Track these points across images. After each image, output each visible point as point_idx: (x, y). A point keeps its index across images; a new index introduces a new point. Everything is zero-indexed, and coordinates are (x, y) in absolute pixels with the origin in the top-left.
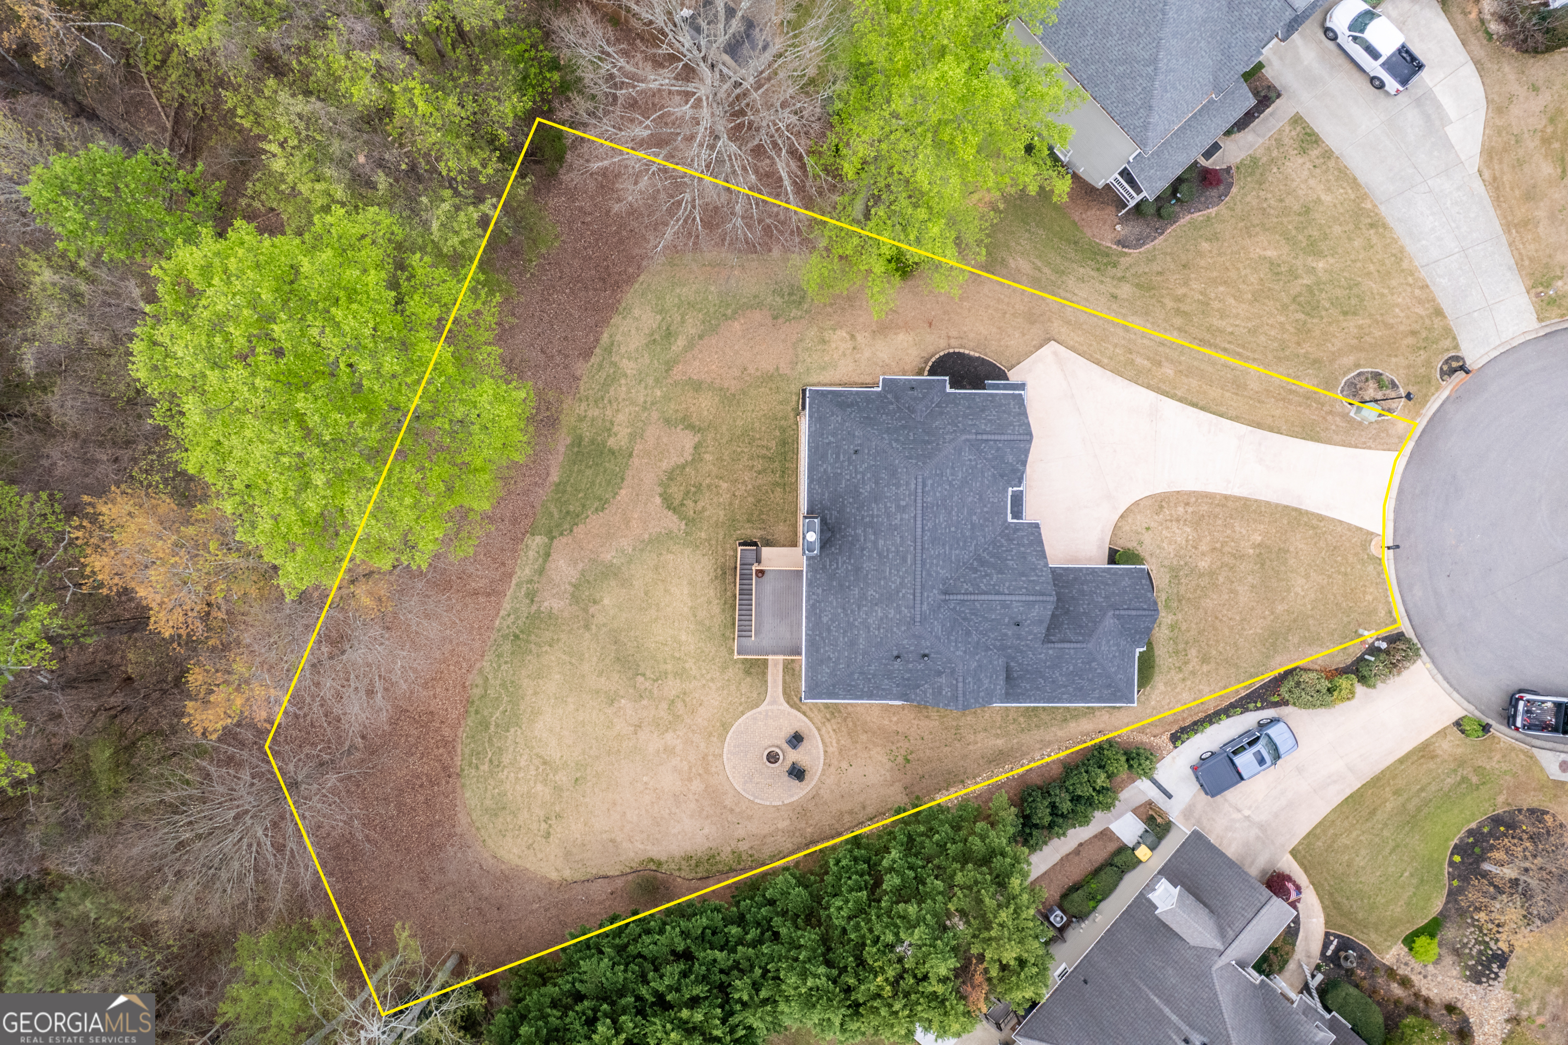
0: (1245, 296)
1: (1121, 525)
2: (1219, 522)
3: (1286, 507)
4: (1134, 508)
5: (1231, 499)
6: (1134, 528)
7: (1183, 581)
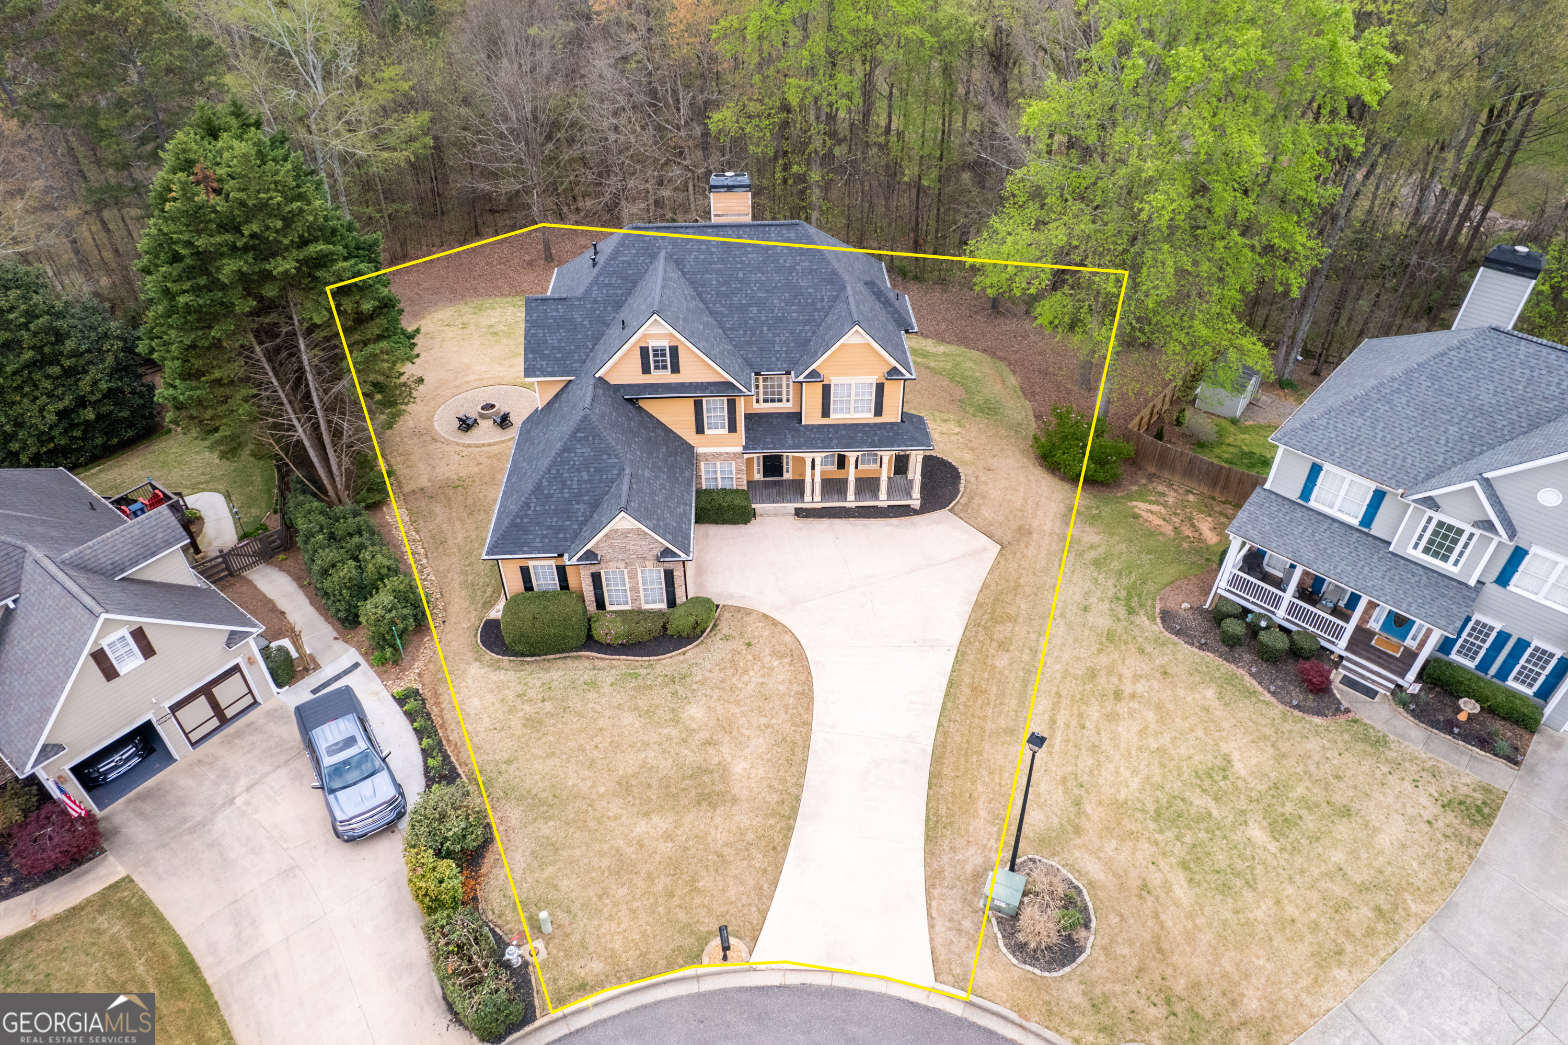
0: (1151, 740)
1: (754, 616)
2: (763, 721)
3: (798, 799)
4: (779, 628)
5: (804, 730)
6: (750, 629)
7: (666, 690)
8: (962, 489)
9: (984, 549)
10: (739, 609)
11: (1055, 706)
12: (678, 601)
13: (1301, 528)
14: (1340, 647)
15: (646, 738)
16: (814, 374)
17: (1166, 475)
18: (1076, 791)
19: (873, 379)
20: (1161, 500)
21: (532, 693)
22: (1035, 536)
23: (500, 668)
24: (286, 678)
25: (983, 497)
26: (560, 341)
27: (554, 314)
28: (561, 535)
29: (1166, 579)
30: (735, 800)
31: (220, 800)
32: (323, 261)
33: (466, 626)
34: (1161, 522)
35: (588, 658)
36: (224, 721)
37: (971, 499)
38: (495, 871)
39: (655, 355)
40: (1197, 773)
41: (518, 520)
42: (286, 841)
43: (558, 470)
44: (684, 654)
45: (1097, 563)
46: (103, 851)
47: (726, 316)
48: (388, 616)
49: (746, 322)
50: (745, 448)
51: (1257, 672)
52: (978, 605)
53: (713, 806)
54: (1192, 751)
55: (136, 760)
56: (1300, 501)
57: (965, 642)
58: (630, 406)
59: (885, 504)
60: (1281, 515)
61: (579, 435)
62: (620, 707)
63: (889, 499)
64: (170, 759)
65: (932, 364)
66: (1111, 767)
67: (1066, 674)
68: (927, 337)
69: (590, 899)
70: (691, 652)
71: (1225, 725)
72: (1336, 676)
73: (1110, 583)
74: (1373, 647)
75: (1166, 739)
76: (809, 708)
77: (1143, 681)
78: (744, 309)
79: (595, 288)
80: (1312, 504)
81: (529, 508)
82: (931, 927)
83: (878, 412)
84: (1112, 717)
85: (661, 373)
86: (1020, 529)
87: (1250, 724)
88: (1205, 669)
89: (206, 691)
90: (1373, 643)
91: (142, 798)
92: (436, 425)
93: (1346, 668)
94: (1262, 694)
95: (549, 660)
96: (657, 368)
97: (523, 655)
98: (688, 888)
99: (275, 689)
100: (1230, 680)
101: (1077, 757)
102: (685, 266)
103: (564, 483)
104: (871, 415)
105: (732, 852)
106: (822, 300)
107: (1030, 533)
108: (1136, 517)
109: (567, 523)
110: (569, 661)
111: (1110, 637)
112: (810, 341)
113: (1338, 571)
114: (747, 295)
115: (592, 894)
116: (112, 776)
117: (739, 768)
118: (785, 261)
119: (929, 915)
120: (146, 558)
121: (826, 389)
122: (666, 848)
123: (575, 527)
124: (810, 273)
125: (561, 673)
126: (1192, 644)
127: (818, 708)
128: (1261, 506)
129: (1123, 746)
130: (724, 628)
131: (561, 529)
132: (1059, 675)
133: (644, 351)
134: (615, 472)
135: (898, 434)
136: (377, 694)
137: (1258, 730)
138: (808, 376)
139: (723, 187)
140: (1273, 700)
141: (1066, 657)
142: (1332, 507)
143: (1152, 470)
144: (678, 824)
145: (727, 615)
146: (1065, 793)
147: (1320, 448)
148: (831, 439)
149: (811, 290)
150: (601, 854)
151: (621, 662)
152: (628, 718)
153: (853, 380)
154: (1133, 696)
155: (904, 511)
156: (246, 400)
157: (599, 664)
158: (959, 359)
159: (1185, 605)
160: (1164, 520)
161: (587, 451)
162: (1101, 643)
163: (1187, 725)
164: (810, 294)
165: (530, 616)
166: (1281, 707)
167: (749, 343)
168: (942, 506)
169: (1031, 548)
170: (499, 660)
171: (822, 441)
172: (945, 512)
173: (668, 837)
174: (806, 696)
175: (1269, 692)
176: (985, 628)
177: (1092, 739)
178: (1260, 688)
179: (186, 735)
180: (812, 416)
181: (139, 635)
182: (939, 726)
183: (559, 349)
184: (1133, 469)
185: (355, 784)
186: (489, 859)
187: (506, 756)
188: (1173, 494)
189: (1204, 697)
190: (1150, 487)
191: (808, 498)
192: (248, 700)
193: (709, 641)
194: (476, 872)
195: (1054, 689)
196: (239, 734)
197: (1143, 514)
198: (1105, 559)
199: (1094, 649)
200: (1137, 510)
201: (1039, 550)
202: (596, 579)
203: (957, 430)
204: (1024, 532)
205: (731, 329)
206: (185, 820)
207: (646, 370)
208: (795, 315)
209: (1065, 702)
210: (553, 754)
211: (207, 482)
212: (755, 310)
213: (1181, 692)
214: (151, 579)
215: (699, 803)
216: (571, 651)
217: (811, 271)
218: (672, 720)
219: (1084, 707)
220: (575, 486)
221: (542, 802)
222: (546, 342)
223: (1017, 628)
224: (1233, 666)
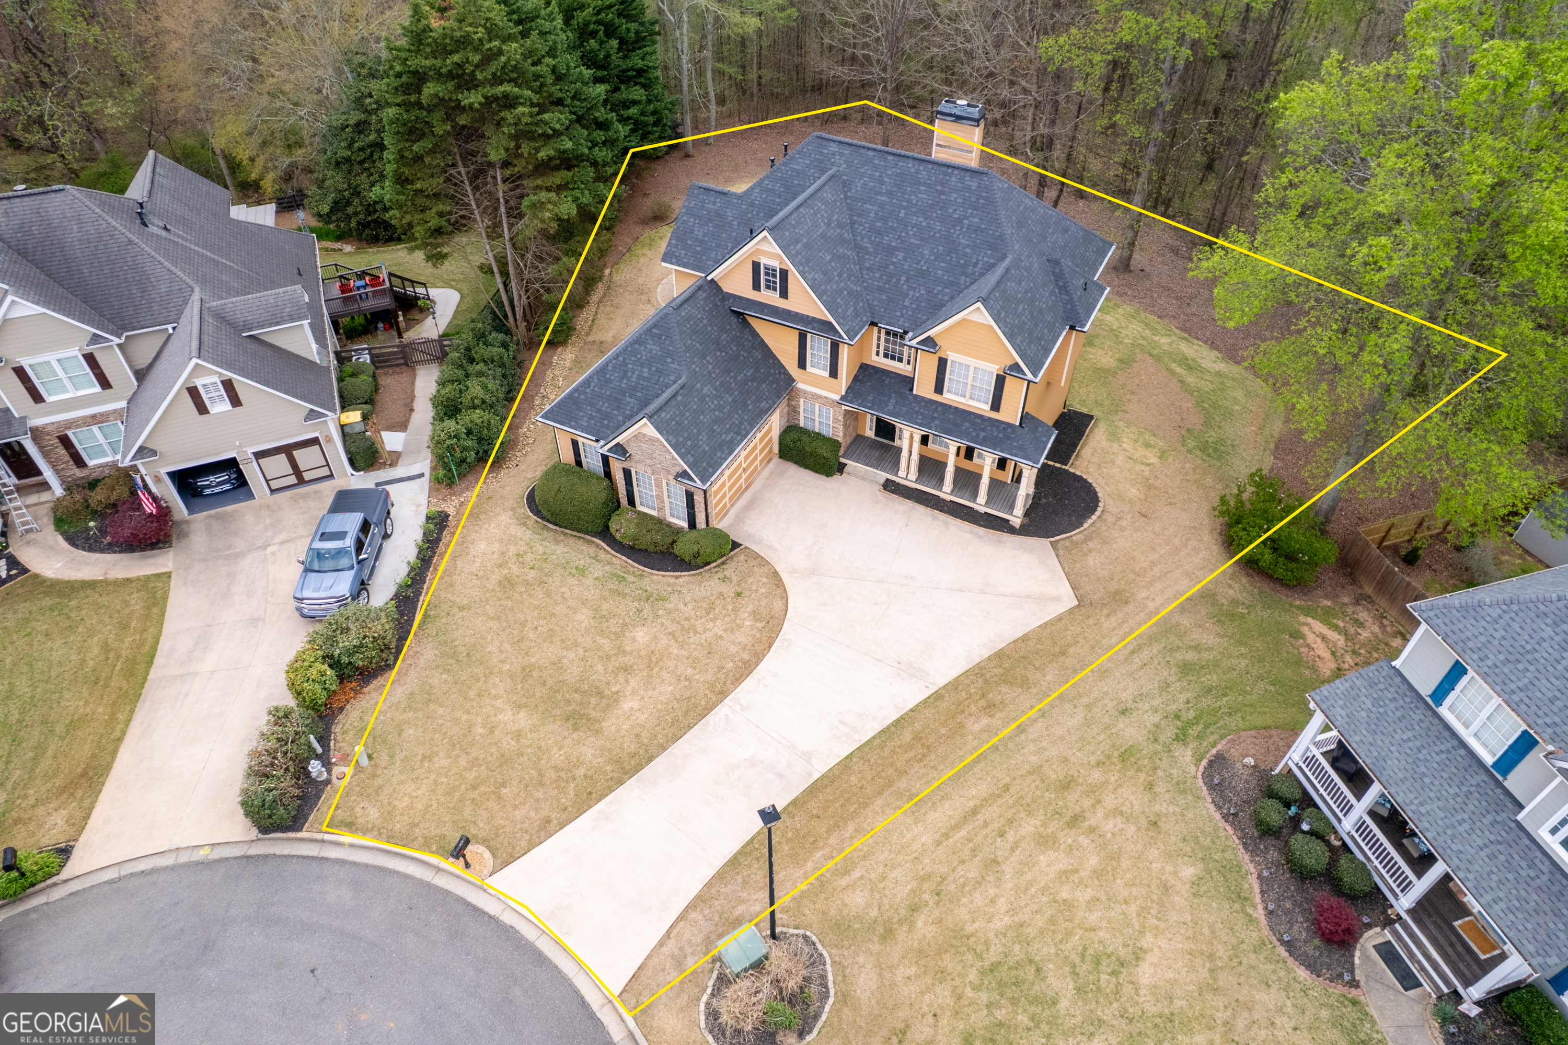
0: (1066, 888)
1: (766, 569)
2: (689, 671)
3: (650, 759)
4: (779, 591)
5: (714, 698)
6: (751, 580)
7: (636, 604)
8: (1086, 525)
9: (1057, 599)
10: (757, 556)
11: (994, 797)
12: (698, 526)
13: (1410, 734)
14: (1404, 903)
15: (580, 639)
16: (930, 343)
17: (1383, 602)
18: (926, 896)
19: (994, 369)
20: (1352, 630)
21: (529, 558)
22: (1130, 608)
23: (525, 524)
24: (363, 465)
25: (1105, 542)
26: (705, 235)
27: (710, 206)
28: (606, 422)
29: (1259, 721)
30: (598, 732)
31: (260, 543)
32: (509, 102)
33: (529, 476)
34: (1326, 655)
35: (597, 546)
36: (301, 481)
37: (1089, 538)
38: (374, 694)
39: (767, 274)
40: (1085, 949)
41: (576, 395)
42: (272, 596)
43: (625, 359)
44: (677, 577)
45: (1186, 669)
46: (170, 546)
47: (870, 254)
48: (448, 442)
49: (887, 266)
50: (843, 398)
51: (1267, 878)
52: (1000, 655)
53: (576, 728)
54: (1104, 924)
55: (227, 487)
56: (1429, 700)
57: (954, 685)
58: (734, 319)
59: (983, 510)
60: (1392, 706)
61: (654, 331)
62: (584, 602)
63: (987, 504)
64: (251, 496)
65: (1191, 380)
66: (992, 891)
67: (1036, 770)
68: (1217, 348)
69: (415, 756)
70: (684, 578)
71: (1174, 917)
72: (1372, 938)
73: (1183, 697)
74: (1453, 929)
75: (1083, 896)
76: (738, 680)
77: (1119, 820)
78: (891, 251)
79: (757, 190)
80: (1444, 711)
81: (589, 386)
82: (661, 944)
83: (996, 406)
84: (1045, 841)
85: (770, 293)
86: (1117, 593)
87: (1206, 931)
88: (1207, 842)
89: (288, 450)
90: (1457, 924)
91: (217, 517)
92: (659, 290)
93: (1395, 933)
94: (1254, 907)
95: (566, 534)
96: (768, 287)
97: (548, 521)
98: (493, 789)
99: (349, 470)
100: (1229, 870)
101: (963, 862)
102: (850, 190)
103: (626, 372)
104: (987, 407)
105: (554, 776)
106: (976, 264)
107: (1127, 602)
108: (1297, 635)
109: (615, 412)
110: (581, 542)
111: (1127, 755)
112: (943, 305)
113: (1422, 810)
114: (900, 237)
115: (421, 752)
116: (208, 492)
117: (628, 705)
118: (955, 210)
119: (669, 932)
120: (270, 325)
121: (942, 363)
122: (509, 744)
123: (620, 418)
124: (975, 231)
125: (565, 550)
126: (1219, 808)
127: (748, 684)
128: (1373, 685)
129: (1028, 876)
130: (729, 570)
131: (607, 416)
132: (1027, 767)
133: (756, 266)
134: (673, 378)
135: (1009, 438)
136: (418, 506)
137: (1210, 943)
138: (922, 342)
139: (950, 115)
140: (1263, 921)
141: (1053, 752)
142: (1467, 726)
143: (1369, 590)
144: (534, 729)
145: (742, 558)
146: (913, 891)
147: (1471, 644)
148: (933, 418)
149: (968, 250)
150: (457, 721)
151: (620, 560)
152: (583, 617)
153: (973, 362)
154: (1092, 830)
155: (999, 525)
156: (441, 215)
157: (602, 555)
158: (1229, 383)
159: (1250, 761)
160: (1333, 653)
161: (655, 349)
162: (1109, 757)
163: (1126, 893)
164: (965, 254)
165: (556, 487)
166: (1266, 932)
167: (880, 289)
168: (1046, 536)
169: (1113, 619)
170: (528, 517)
171: (924, 418)
172: (1046, 542)
173: (518, 735)
174: (746, 669)
175: (1266, 908)
176: (986, 681)
177: (999, 853)
178: (1258, 898)
179: (267, 481)
180: (924, 388)
181: (228, 385)
182: (847, 758)
183: (702, 242)
184: (1343, 580)
185: (325, 572)
186: (375, 683)
187: (465, 602)
188: (1376, 629)
189: (1175, 873)
190: (1350, 610)
191: (902, 473)
192: (325, 472)
193: (707, 575)
194: (362, 688)
195: (1008, 779)
196: (306, 497)
197: (1311, 638)
198: (1202, 667)
199: (1093, 760)
200: (1305, 630)
201: (1120, 625)
202: (627, 474)
203: (1154, 460)
204: (1119, 599)
205: (868, 269)
206: (230, 547)
207: (756, 286)
208: (940, 272)
209: (1008, 799)
210: (499, 618)
211: (459, 281)
212: (901, 255)
213: (1153, 853)
214: (277, 344)
215: (567, 719)
216: (587, 533)
217: (978, 229)
218: (615, 633)
219: (1023, 815)
220: (634, 380)
221: (455, 655)
222: (692, 231)
223: (1022, 698)
224: (1247, 857)
